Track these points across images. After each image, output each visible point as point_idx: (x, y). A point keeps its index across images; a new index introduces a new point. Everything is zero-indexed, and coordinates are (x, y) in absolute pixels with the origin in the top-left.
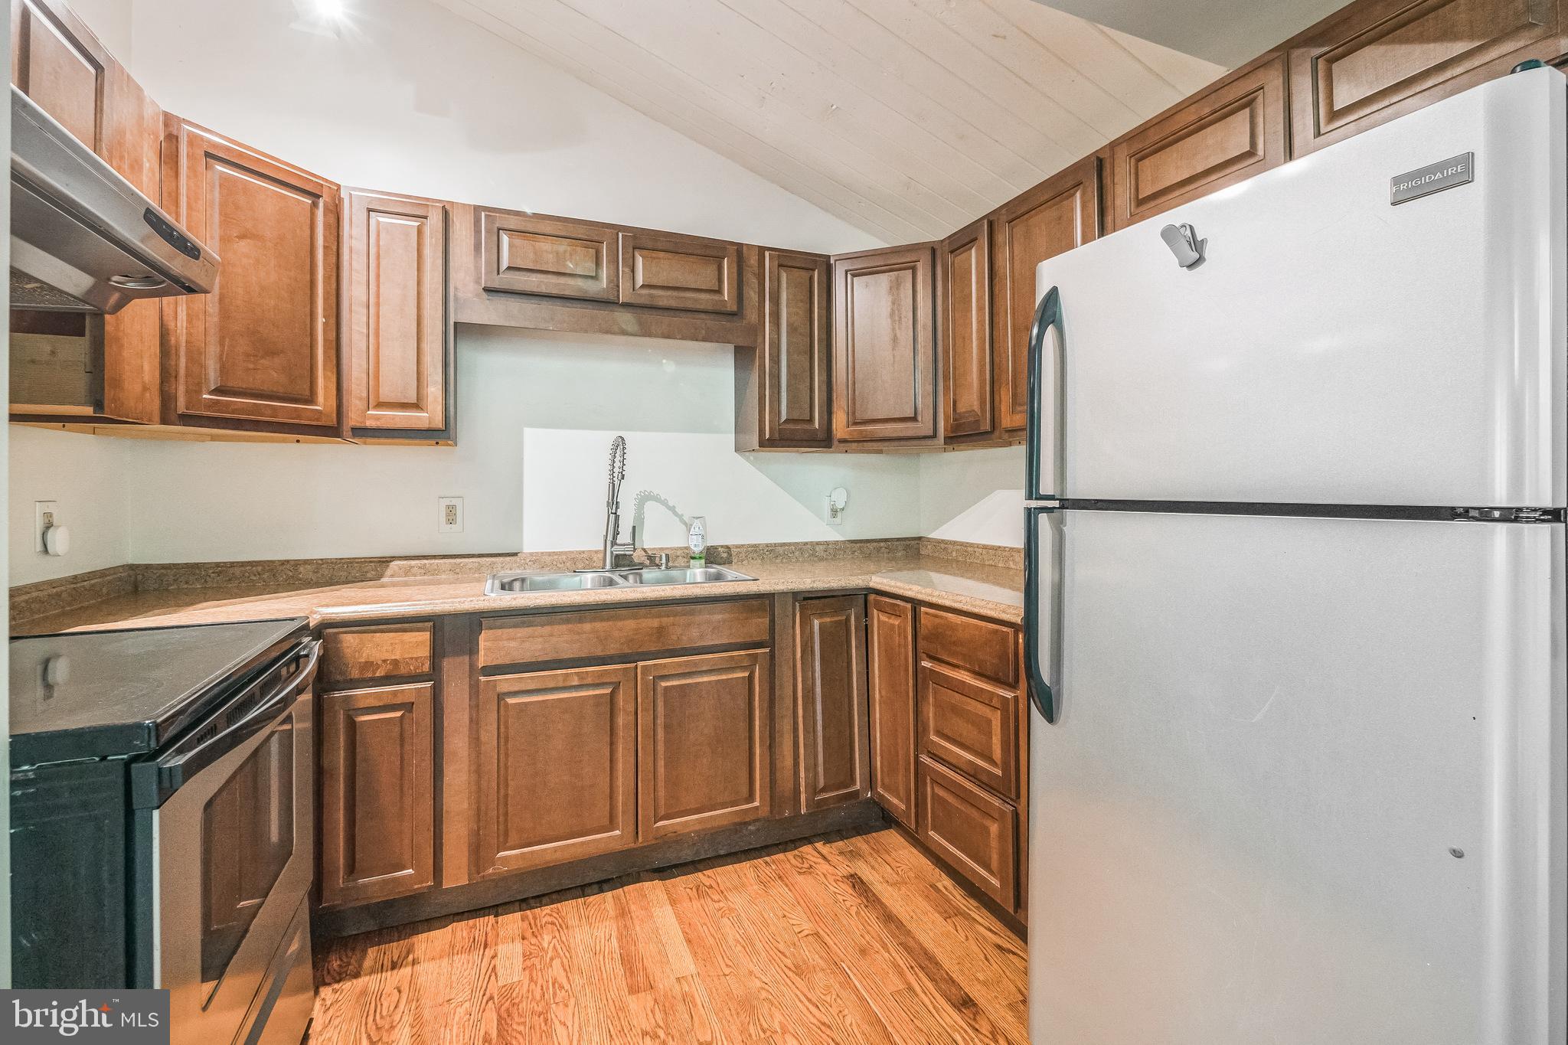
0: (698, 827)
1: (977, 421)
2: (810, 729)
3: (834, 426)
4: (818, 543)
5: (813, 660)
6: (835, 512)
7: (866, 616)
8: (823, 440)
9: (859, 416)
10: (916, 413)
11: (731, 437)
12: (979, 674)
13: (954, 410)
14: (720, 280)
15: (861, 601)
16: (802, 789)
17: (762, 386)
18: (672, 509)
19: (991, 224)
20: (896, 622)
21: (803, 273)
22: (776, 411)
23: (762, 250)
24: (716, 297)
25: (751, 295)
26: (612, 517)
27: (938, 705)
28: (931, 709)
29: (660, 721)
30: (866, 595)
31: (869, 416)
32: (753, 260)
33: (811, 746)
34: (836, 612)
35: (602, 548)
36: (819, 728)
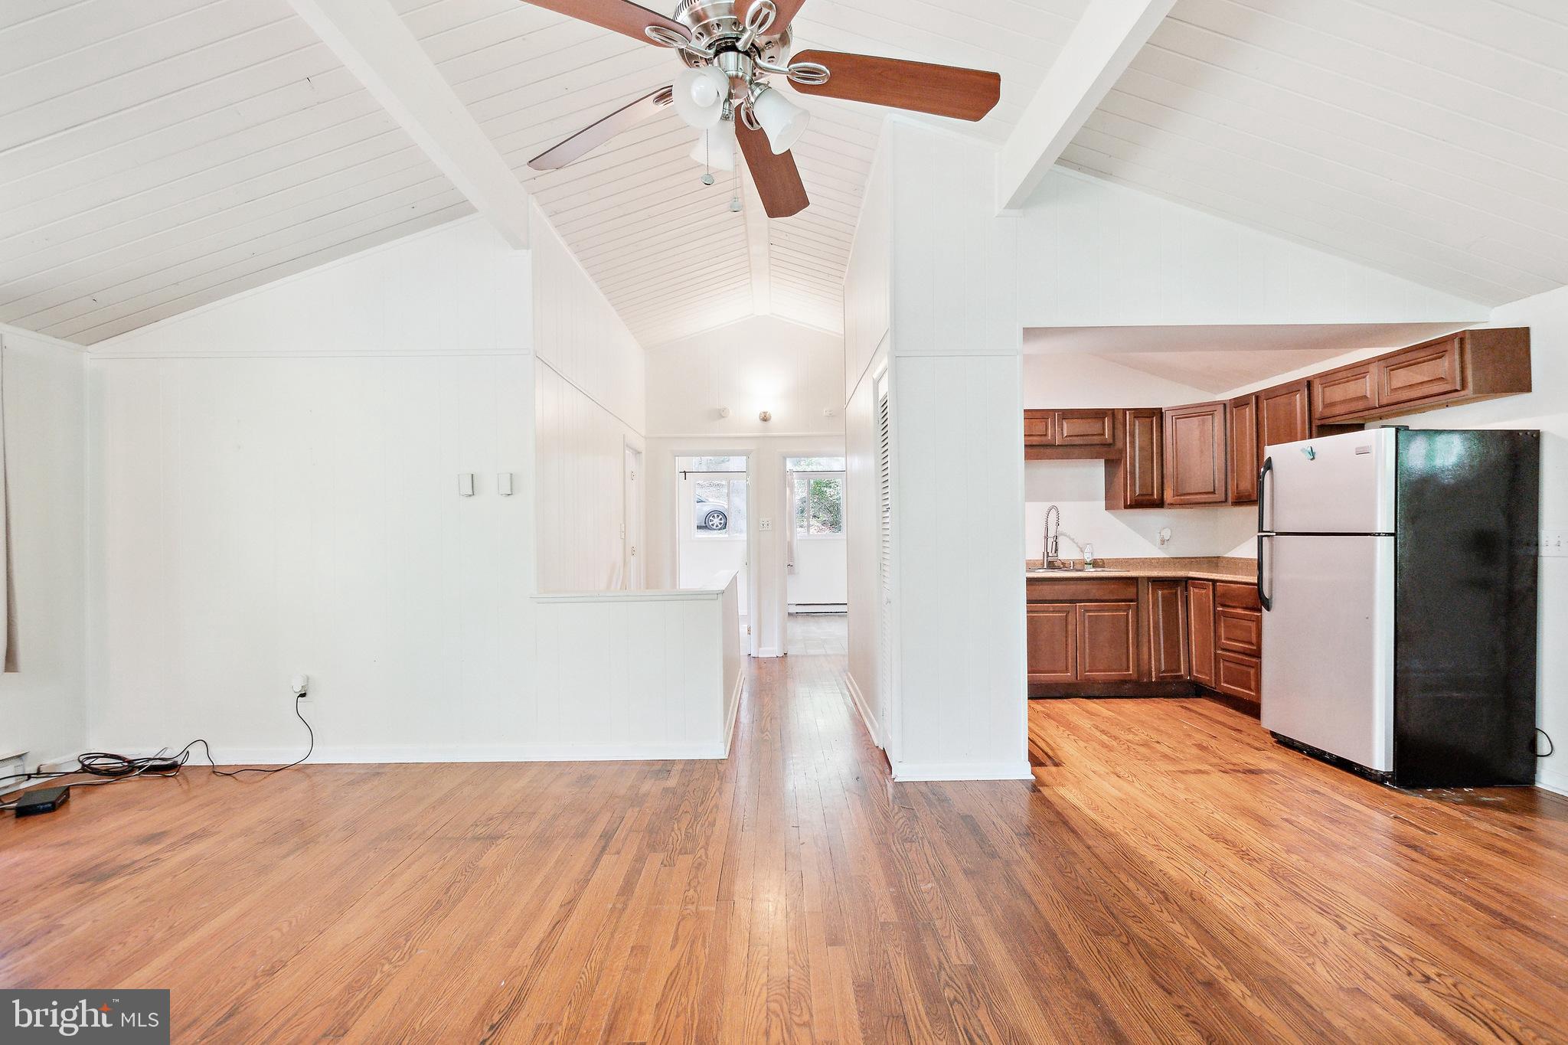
0: (1103, 678)
1: (1250, 495)
2: (1157, 643)
3: (1165, 497)
4: (1153, 559)
5: (1158, 610)
6: (1163, 542)
7: (1186, 591)
8: (1159, 504)
9: (1180, 491)
10: (1214, 490)
11: (1103, 503)
12: (1246, 608)
13: (1237, 487)
14: (1104, 429)
15: (1184, 584)
16: (1153, 670)
17: (1125, 478)
18: (1073, 540)
19: (1257, 398)
20: (1204, 591)
21: (1147, 420)
22: (1133, 491)
23: (1125, 410)
24: (1102, 437)
25: (1119, 433)
26: (1054, 543)
27: (1226, 627)
28: (1223, 628)
29: (1087, 630)
30: (1186, 582)
31: (1184, 492)
32: (1120, 416)
33: (1157, 651)
34: (1171, 588)
35: (1042, 558)
36: (1162, 642)
